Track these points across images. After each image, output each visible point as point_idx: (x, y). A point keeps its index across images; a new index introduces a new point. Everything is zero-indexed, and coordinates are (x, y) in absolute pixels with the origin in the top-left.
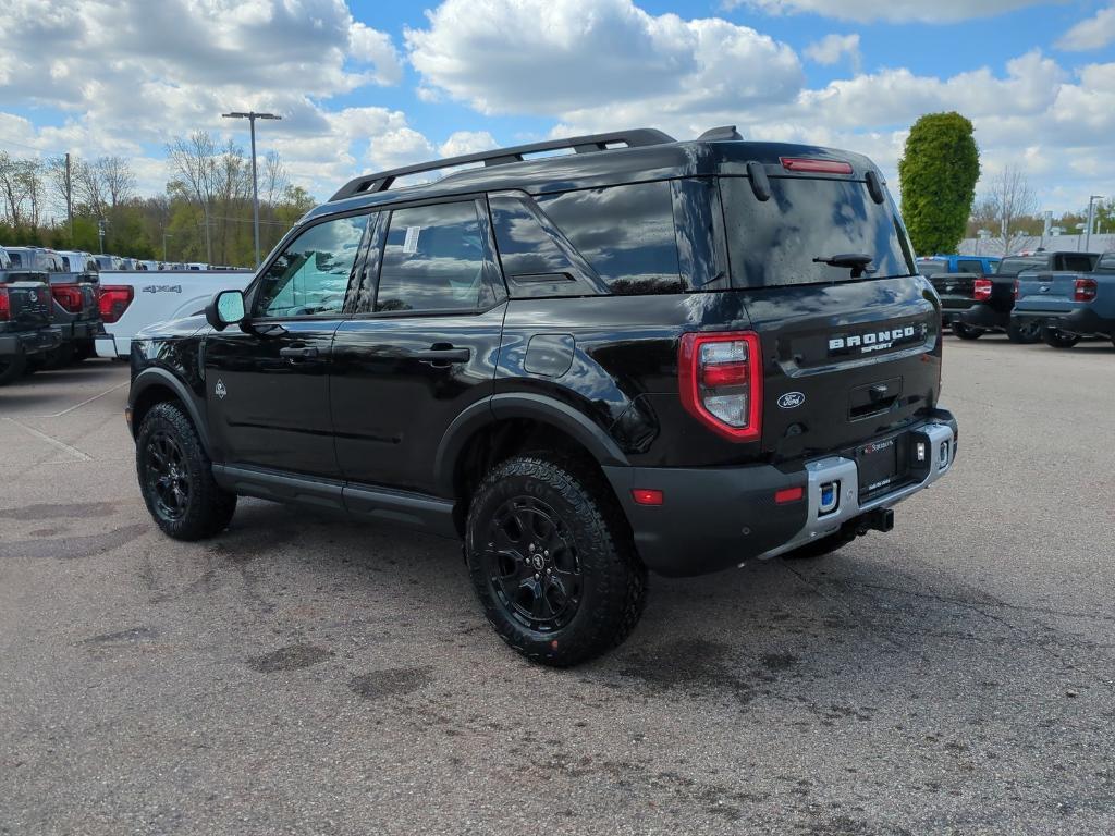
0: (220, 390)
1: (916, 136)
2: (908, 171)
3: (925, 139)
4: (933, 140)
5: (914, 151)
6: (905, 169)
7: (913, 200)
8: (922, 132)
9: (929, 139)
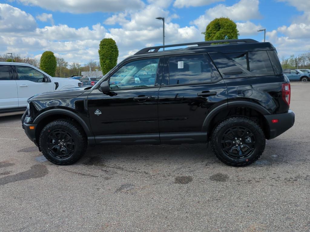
0: (98, 113)
1: (102, 44)
2: (102, 53)
3: (105, 45)
4: (108, 45)
5: (103, 48)
6: (101, 52)
7: (104, 60)
8: (104, 43)
9: (107, 45)
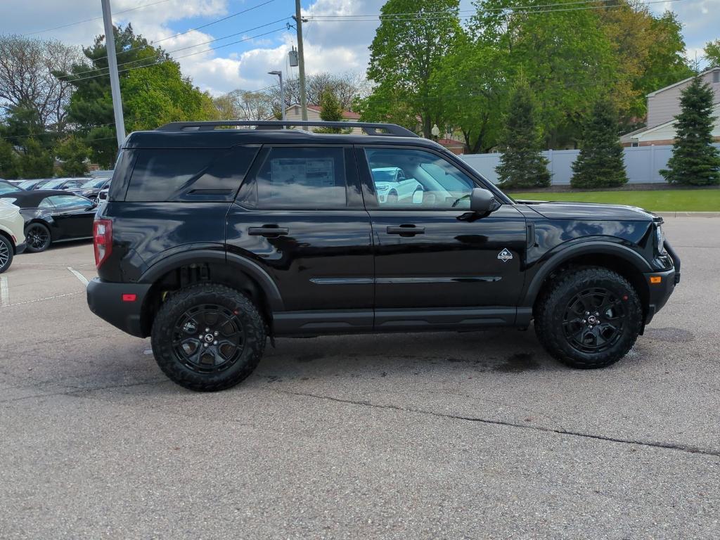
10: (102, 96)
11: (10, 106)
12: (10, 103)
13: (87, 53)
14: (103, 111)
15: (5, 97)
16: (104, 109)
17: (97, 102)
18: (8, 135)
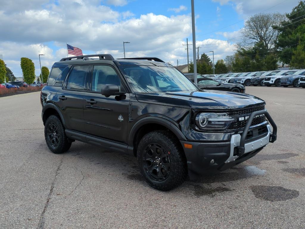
10: (291, 34)
11: (257, 42)
12: (257, 41)
13: (288, 16)
14: (290, 41)
15: (255, 39)
16: (291, 39)
17: (288, 37)
18: (252, 54)
